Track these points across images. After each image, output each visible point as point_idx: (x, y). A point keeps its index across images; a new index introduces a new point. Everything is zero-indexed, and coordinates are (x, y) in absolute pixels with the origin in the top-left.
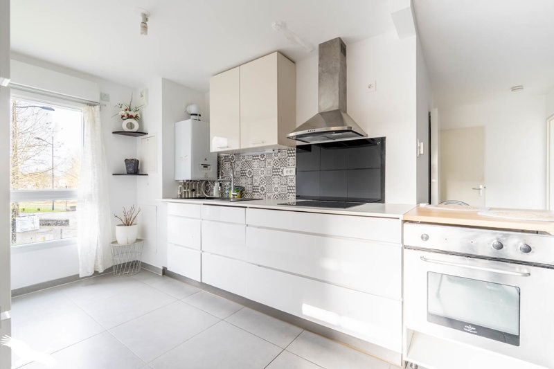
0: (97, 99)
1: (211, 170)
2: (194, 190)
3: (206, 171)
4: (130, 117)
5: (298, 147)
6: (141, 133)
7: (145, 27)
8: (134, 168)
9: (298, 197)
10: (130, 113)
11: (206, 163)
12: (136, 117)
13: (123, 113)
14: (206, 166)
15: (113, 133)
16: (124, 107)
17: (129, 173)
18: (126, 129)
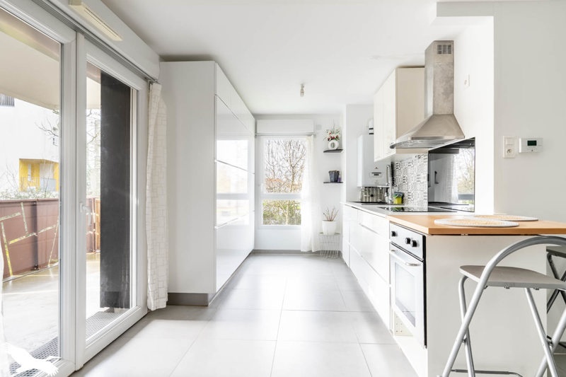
0: (312, 131)
1: (383, 178)
2: (372, 196)
3: (376, 178)
4: (333, 138)
5: (430, 152)
6: (339, 150)
7: (302, 92)
8: (336, 178)
9: (430, 203)
10: (332, 135)
11: (377, 171)
12: (337, 137)
13: (328, 136)
14: (376, 174)
15: (325, 152)
16: (329, 132)
17: (332, 182)
18: (330, 148)
